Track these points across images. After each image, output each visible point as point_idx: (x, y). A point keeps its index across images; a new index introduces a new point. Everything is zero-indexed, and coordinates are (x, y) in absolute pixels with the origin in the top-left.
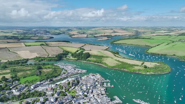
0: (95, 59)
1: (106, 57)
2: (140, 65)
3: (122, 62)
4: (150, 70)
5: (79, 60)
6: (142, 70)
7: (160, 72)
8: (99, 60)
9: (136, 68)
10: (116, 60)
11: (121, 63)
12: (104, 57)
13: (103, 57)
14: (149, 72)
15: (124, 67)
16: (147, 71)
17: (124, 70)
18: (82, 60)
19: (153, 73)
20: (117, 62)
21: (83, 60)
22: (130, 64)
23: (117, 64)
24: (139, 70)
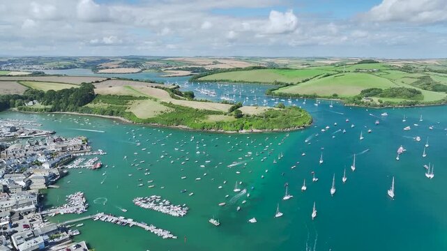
0: (105, 106)
1: (141, 98)
2: (227, 111)
3: (178, 108)
4: (250, 123)
5: (59, 110)
6: (228, 122)
7: (279, 127)
8: (115, 107)
9: (213, 119)
10: (162, 103)
11: (173, 110)
12: (136, 98)
13: (131, 98)
14: (247, 128)
15: (179, 118)
16: (239, 126)
17: (180, 126)
18: (68, 110)
19: (258, 131)
20: (164, 108)
21: (71, 111)
22: (197, 110)
23: (162, 112)
24: (219, 124)
